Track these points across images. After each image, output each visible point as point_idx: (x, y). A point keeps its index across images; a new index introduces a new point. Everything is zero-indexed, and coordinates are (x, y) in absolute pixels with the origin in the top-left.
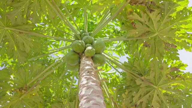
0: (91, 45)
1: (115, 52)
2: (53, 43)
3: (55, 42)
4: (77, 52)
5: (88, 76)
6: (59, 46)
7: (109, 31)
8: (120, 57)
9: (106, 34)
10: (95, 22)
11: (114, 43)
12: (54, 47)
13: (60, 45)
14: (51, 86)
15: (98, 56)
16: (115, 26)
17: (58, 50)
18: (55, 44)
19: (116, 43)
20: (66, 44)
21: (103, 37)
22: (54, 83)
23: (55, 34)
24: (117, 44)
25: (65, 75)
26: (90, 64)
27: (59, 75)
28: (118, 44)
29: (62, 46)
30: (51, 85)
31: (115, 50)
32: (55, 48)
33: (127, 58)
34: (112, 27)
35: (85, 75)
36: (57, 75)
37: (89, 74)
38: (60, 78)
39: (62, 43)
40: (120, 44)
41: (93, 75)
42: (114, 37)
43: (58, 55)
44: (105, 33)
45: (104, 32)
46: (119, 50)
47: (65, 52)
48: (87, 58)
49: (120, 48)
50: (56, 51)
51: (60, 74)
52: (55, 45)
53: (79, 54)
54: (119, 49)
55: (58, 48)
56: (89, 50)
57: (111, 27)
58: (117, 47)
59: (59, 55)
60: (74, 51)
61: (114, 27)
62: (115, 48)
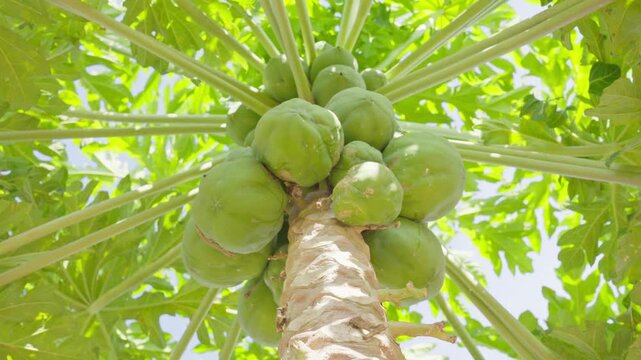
0: (377, 153)
1: (473, 233)
2: (94, 71)
3: (108, 64)
4: (286, 175)
5: (355, 348)
6: (129, 95)
7: (479, 91)
8: (498, 273)
9: (449, 109)
10: (401, 13)
11: (480, 176)
12: (96, 97)
13: (134, 94)
14: (29, 347)
15: (405, 234)
16: (521, 70)
17: (138, 127)
18: (102, 78)
19: (494, 181)
20: (178, 97)
21: (424, 116)
22: (52, 334)
23: (142, 16)
24: (498, 185)
25: (128, 295)
26: (362, 275)
27: (89, 288)
28: (507, 187)
29: (141, 108)
30: (32, 341)
31: (478, 219)
32: (95, 105)
33: (548, 292)
34: (501, 72)
35: (332, 342)
36: (78, 282)
37: (356, 334)
38: (94, 308)
39: (147, 86)
40: (514, 191)
41: (385, 349)
42: (516, 138)
43: (101, 155)
44: (447, 97)
45: (440, 91)
46: (501, 227)
47: (152, 150)
48: (339, 229)
49: (511, 218)
50: (120, 125)
51: (100, 282)
52: (101, 86)
53: (287, 187)
54: (499, 220)
55: (121, 108)
56: (368, 181)
57: (494, 73)
58: (491, 208)
59: (108, 157)
60: (265, 166)
61: (510, 76)
62: (477, 209)
